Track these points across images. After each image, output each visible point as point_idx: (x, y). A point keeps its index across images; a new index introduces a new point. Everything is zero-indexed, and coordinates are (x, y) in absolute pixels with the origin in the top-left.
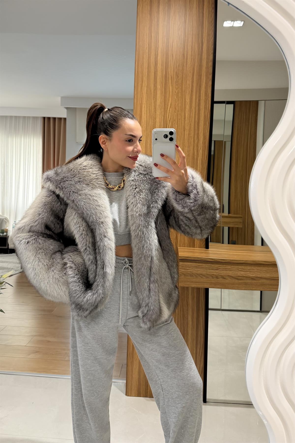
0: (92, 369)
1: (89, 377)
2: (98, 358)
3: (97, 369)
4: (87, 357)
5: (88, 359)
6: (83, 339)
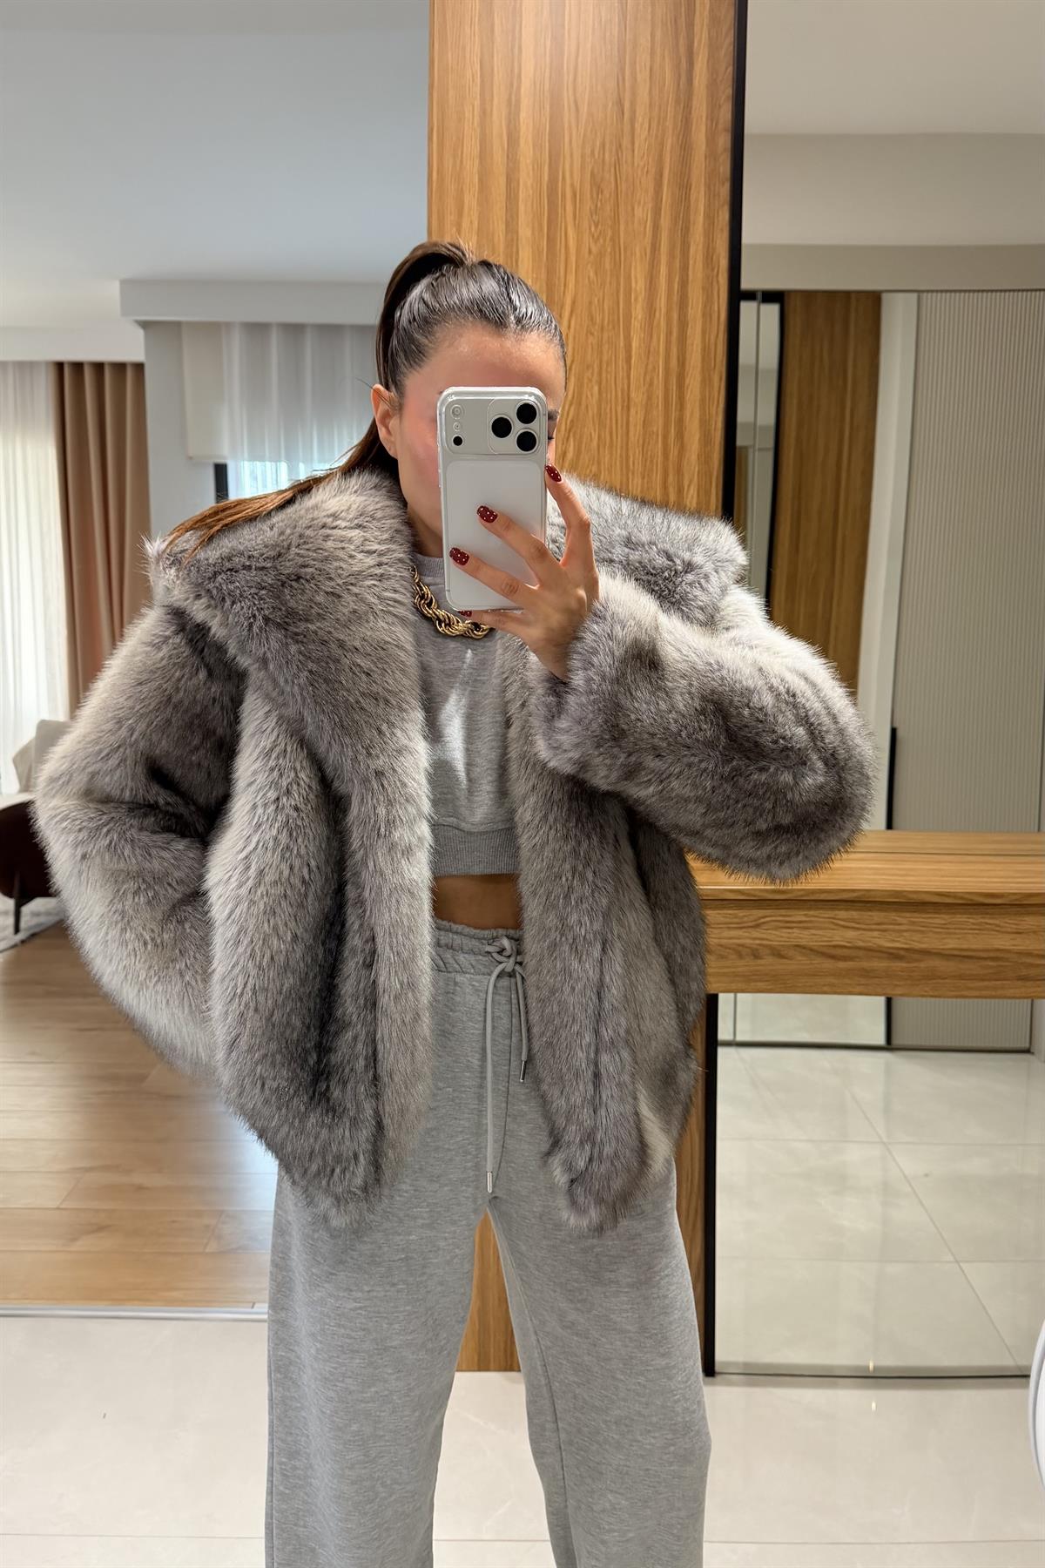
0: (369, 1395)
1: (354, 1427)
2: (391, 1347)
3: (386, 1393)
4: (348, 1341)
5: (352, 1351)
6: (326, 1268)
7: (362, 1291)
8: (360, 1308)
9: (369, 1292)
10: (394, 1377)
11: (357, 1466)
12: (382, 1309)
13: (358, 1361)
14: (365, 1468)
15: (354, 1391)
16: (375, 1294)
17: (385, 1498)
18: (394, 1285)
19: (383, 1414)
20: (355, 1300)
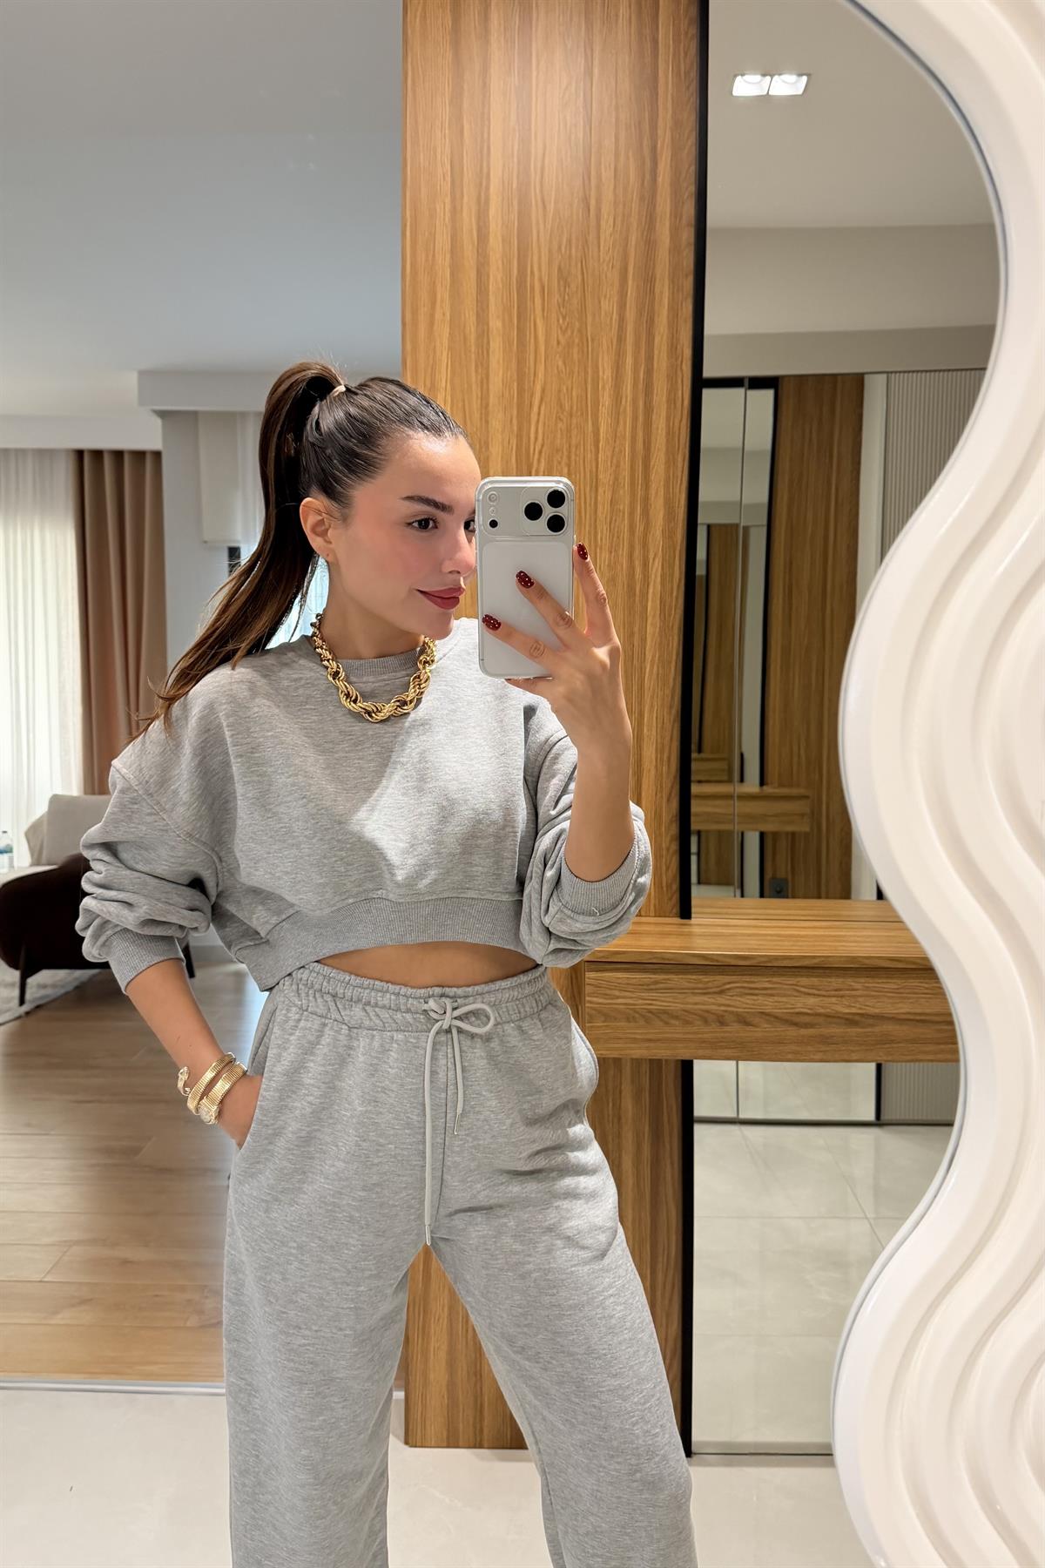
2: (338, 1378)
3: (333, 1420)
4: (296, 1374)
7: (310, 1330)
8: (309, 1345)
9: (316, 1331)
10: (340, 1405)
12: (329, 1348)
13: (306, 1392)
15: (303, 1420)
19: (330, 1440)
20: (304, 1337)
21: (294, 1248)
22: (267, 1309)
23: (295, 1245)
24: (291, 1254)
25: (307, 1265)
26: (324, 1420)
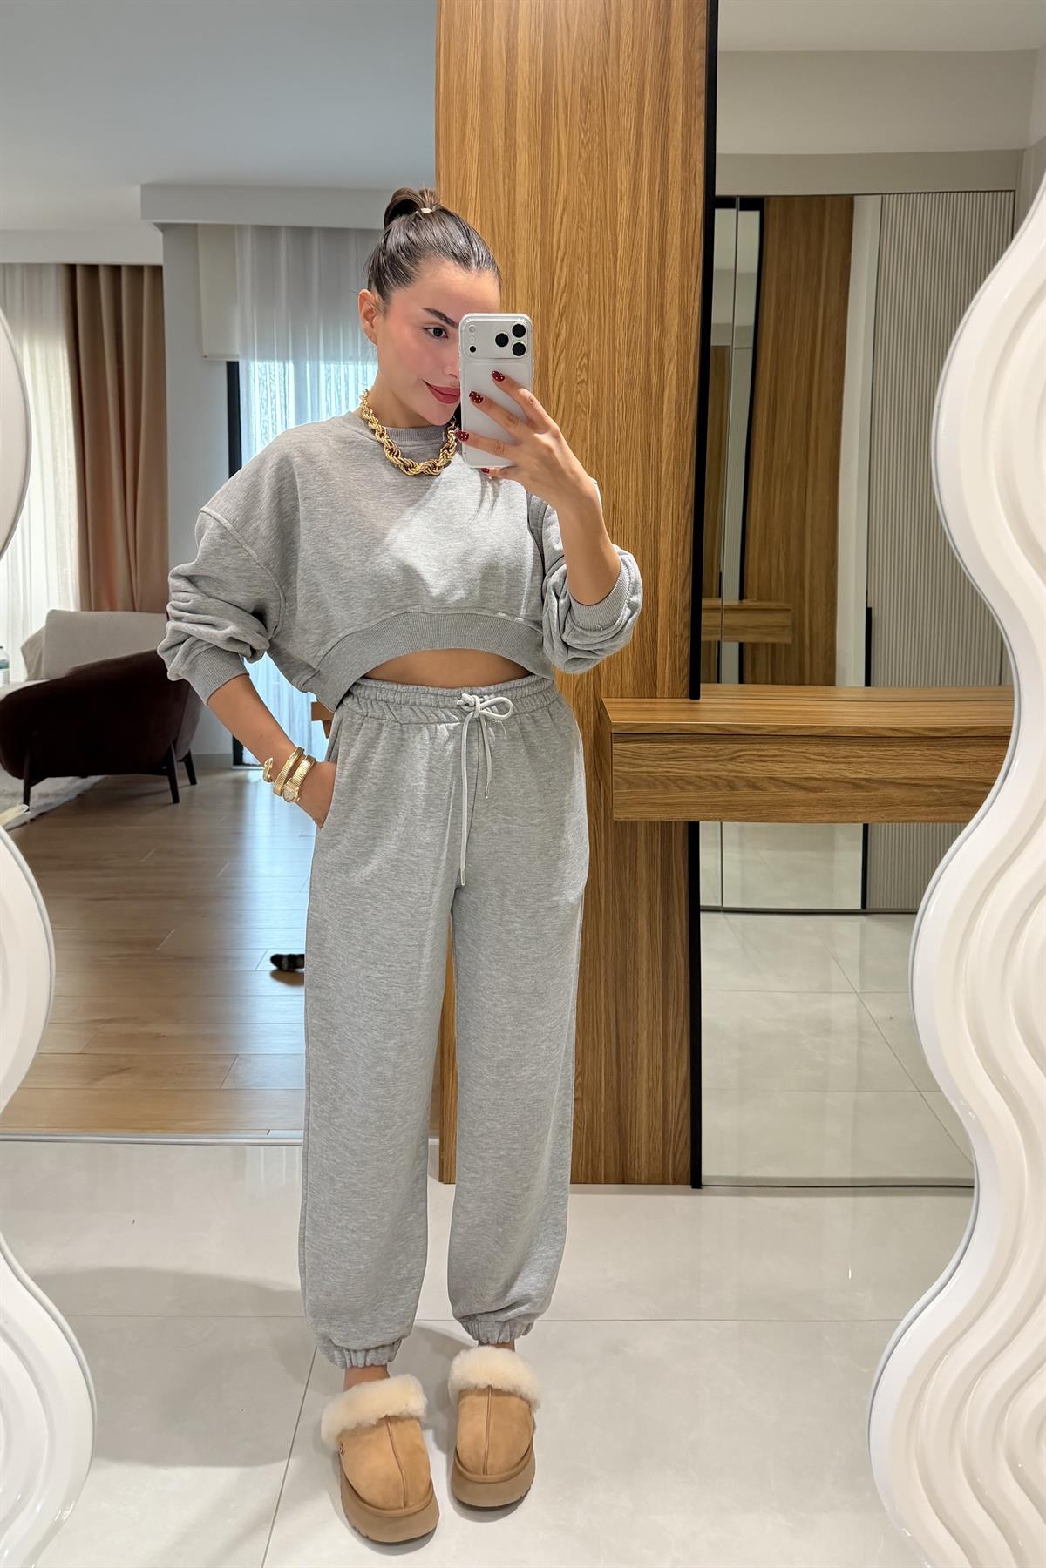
0: (389, 1045)
1: (378, 1069)
2: (408, 1010)
3: (403, 1044)
4: (375, 1002)
5: (377, 1010)
6: (359, 948)
7: (385, 965)
8: (383, 978)
9: (389, 966)
10: (408, 1032)
11: (380, 1099)
12: (399, 981)
13: (381, 1018)
14: (387, 1102)
15: (379, 1041)
16: (394, 968)
17: (401, 1126)
18: (408, 963)
19: (400, 1060)
20: (379, 971)
21: (369, 898)
22: (350, 950)
23: (370, 895)
24: (367, 903)
25: (380, 912)
26: (395, 1043)
